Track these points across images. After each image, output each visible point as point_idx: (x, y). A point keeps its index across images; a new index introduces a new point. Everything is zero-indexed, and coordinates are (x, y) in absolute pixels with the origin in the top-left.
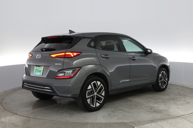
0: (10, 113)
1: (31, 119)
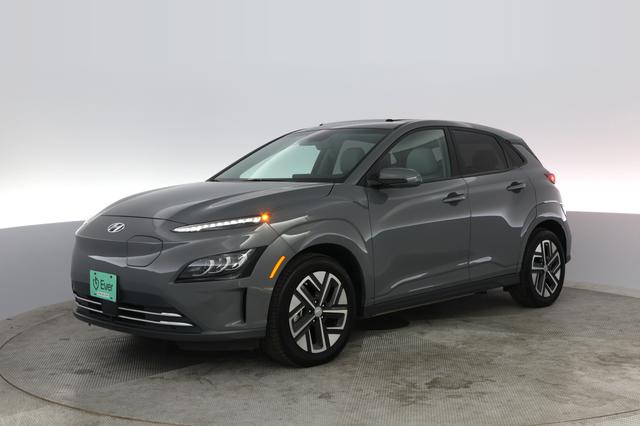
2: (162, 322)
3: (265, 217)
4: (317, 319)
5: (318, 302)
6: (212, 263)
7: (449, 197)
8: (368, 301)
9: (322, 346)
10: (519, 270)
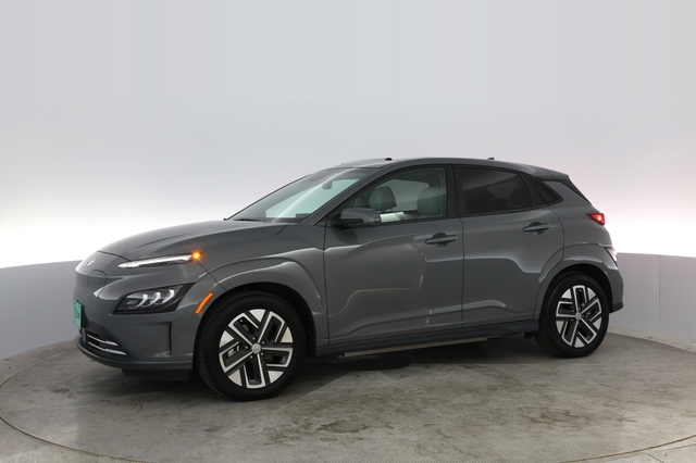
0: (27, 439)
1: (100, 459)
2: (107, 350)
3: (197, 256)
4: (255, 355)
5: (257, 339)
6: (145, 297)
7: (434, 237)
8: (321, 341)
9: (260, 382)
10: (537, 317)
